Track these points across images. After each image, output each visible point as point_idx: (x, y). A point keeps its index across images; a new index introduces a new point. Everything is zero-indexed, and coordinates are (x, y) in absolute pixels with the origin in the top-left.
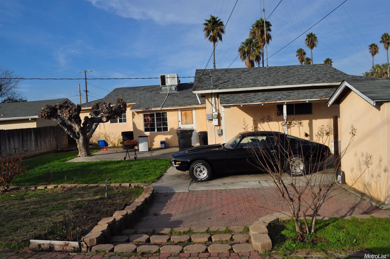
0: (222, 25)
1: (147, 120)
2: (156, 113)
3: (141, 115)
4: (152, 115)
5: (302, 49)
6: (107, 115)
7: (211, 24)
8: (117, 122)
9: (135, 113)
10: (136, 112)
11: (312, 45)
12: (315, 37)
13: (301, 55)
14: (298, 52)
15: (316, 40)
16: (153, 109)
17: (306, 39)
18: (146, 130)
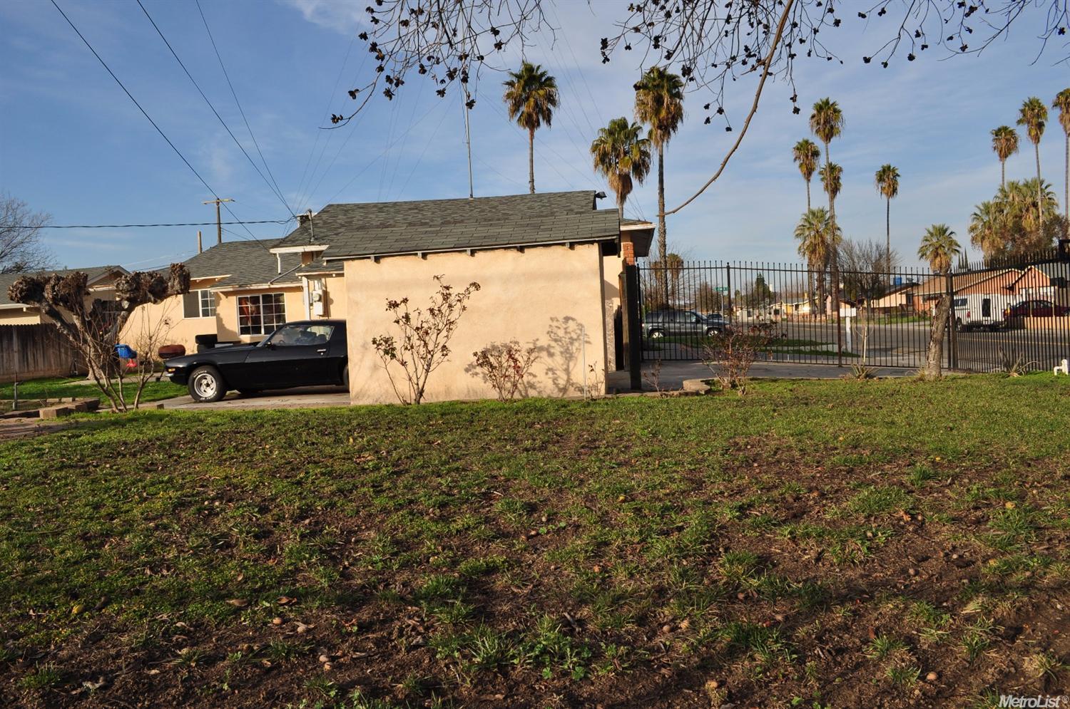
0: (552, 86)
1: (245, 309)
2: (263, 296)
3: (234, 300)
4: (255, 300)
5: (810, 141)
6: (128, 295)
7: (522, 82)
8: (199, 316)
9: (222, 295)
10: (222, 292)
11: (827, 131)
12: (836, 111)
13: (807, 156)
14: (798, 149)
15: (837, 118)
16: (254, 287)
17: (813, 117)
18: (244, 331)
